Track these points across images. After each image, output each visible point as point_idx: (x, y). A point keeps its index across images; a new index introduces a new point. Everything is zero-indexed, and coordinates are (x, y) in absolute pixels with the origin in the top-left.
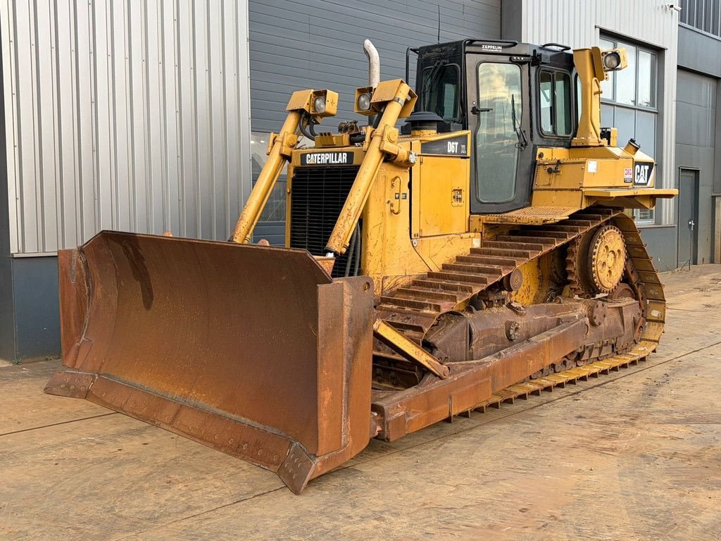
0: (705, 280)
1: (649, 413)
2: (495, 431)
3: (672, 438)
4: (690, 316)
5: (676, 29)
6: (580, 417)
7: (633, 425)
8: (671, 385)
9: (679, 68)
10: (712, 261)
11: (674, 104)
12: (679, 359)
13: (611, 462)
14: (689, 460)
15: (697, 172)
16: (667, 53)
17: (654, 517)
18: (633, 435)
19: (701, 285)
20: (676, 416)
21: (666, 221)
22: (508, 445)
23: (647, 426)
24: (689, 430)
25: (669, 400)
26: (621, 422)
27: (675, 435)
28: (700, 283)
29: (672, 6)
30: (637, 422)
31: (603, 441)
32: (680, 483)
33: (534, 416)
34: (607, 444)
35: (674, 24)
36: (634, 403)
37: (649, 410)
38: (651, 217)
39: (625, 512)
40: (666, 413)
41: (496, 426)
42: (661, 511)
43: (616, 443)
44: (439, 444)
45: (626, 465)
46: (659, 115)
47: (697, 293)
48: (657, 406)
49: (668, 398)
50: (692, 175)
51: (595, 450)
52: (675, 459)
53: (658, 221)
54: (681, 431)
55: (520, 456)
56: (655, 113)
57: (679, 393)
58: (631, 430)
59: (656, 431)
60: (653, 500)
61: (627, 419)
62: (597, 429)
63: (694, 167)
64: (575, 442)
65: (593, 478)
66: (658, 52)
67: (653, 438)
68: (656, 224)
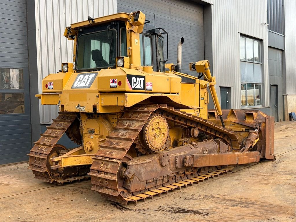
0: (283, 127)
1: (277, 172)
2: (226, 180)
3: (287, 179)
4: (281, 140)
5: (267, 32)
6: (253, 174)
7: (272, 176)
8: (281, 163)
9: (269, 47)
10: (284, 120)
11: (268, 60)
12: (282, 155)
13: (269, 187)
14: (295, 185)
15: (277, 86)
16: (264, 41)
17: (288, 201)
18: (274, 179)
19: (282, 129)
20: (286, 173)
21: (266, 106)
22: (232, 183)
23: (277, 176)
24: (292, 176)
25: (282, 168)
26: (268, 175)
27: (288, 178)
28: (281, 128)
29: (265, 24)
30: (273, 175)
31: (264, 181)
32: (294, 192)
33: (237, 174)
34: (266, 182)
35: (266, 30)
36: (271, 169)
37: (276, 171)
38: (261, 104)
39: (278, 200)
40: (283, 172)
41: (225, 178)
42: (290, 200)
43: (269, 181)
44: (208, 184)
45: (274, 188)
46: (262, 65)
47: (281, 132)
48: (278, 170)
49: (281, 167)
50: (275, 87)
51: (262, 184)
52: (290, 185)
53: (264, 105)
54: (289, 177)
55: (237, 186)
56: (261, 64)
57: (285, 165)
58: (272, 177)
59: (281, 177)
60: (286, 197)
61: (270, 174)
62: (260, 178)
63: (276, 84)
64: (254, 182)
65: (265, 191)
66: (261, 41)
67: (281, 180)
68: (263, 106)
